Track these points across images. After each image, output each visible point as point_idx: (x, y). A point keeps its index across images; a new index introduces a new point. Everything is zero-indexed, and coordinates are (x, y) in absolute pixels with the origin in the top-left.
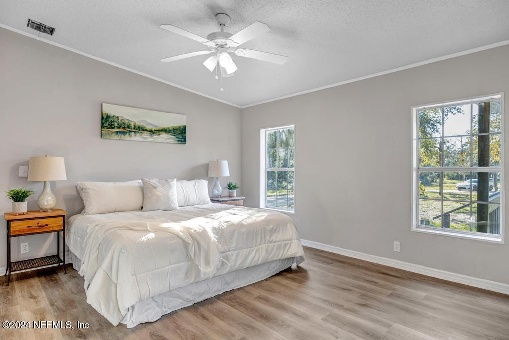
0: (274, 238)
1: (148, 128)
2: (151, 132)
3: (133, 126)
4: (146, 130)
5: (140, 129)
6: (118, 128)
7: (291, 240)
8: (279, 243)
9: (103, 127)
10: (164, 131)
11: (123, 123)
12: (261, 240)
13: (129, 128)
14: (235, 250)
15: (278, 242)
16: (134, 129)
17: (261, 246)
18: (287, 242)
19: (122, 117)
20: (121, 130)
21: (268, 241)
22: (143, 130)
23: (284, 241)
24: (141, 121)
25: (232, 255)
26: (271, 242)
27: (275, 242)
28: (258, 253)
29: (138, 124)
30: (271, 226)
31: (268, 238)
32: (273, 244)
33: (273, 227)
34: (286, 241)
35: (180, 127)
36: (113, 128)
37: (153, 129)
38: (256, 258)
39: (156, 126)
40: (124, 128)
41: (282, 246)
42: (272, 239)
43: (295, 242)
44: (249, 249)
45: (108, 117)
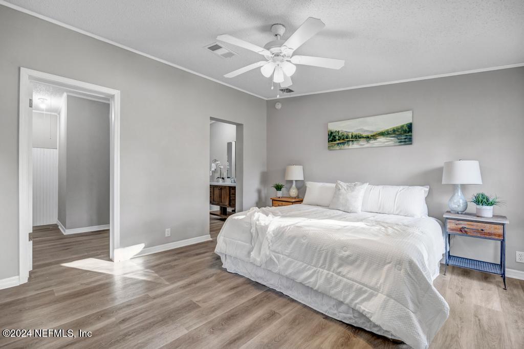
0: (344, 270)
1: (364, 135)
2: (368, 138)
3: (350, 136)
4: (363, 137)
5: (357, 138)
6: (339, 140)
7: (377, 290)
8: (349, 281)
9: (329, 142)
10: (382, 134)
11: (343, 135)
12: (324, 263)
13: (347, 138)
14: (288, 256)
15: (348, 278)
16: (352, 138)
17: (321, 270)
18: (365, 288)
19: (342, 130)
20: (342, 141)
21: (334, 270)
22: (360, 138)
23: (360, 283)
24: (358, 130)
25: (284, 260)
26: (339, 274)
27: (343, 276)
28: (315, 276)
29: (355, 134)
30: (347, 253)
31: (335, 265)
32: (340, 277)
33: (349, 256)
34: (366, 286)
35: (402, 127)
36: (335, 141)
37: (369, 134)
38: (312, 280)
39: (372, 132)
40: (343, 139)
41: (354, 289)
42: (340, 270)
43: (380, 298)
44: (305, 264)
45: (332, 133)
